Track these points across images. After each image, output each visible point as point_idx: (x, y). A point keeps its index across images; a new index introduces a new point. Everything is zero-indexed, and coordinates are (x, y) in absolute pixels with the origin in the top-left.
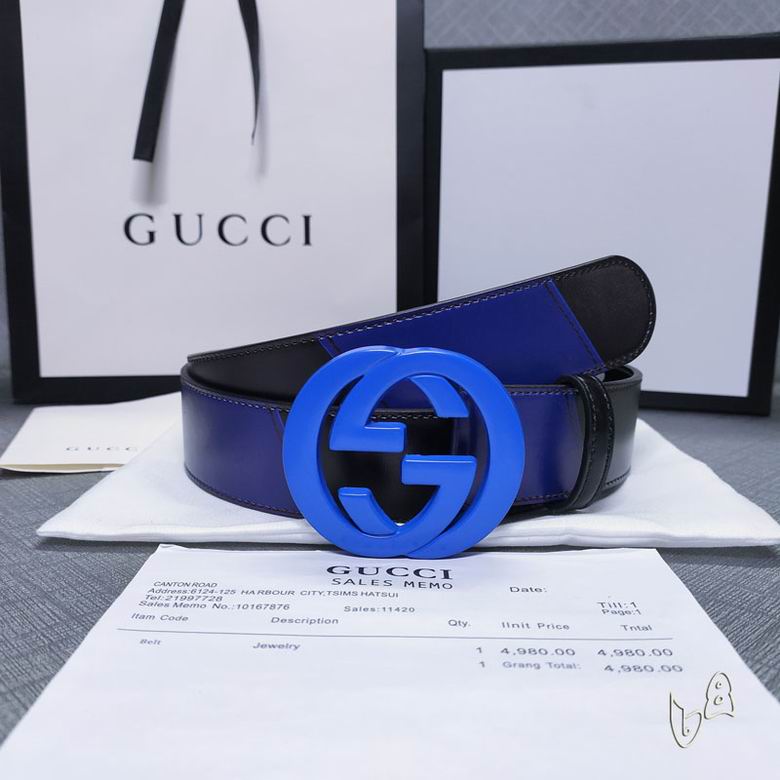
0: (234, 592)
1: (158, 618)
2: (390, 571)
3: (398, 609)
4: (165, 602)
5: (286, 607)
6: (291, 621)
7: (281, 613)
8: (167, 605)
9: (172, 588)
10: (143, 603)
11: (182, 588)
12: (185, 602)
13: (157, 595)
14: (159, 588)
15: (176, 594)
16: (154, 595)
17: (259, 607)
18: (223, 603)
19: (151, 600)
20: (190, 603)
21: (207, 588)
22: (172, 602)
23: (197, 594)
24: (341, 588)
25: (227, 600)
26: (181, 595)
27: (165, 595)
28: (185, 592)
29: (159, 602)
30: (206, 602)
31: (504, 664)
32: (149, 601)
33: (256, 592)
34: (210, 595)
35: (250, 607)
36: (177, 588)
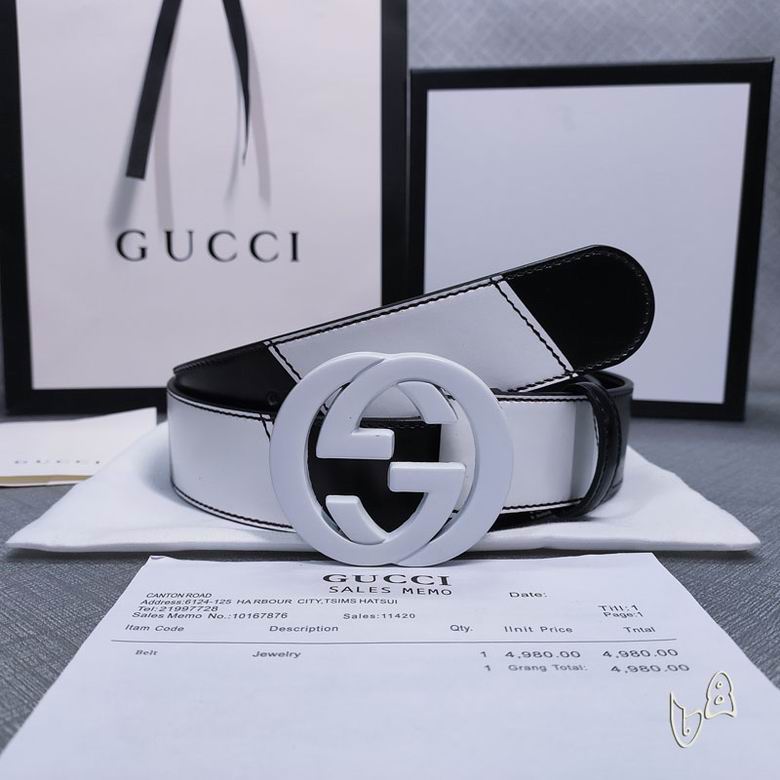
0: (229, 601)
1: (152, 628)
2: (387, 579)
3: (398, 616)
4: (159, 613)
5: (284, 616)
6: (290, 629)
7: (280, 622)
8: (161, 616)
9: (165, 599)
10: (136, 615)
11: (177, 599)
12: (180, 613)
13: (151, 606)
14: (153, 599)
15: (170, 605)
16: (148, 606)
17: (256, 616)
18: (218, 613)
19: (145, 610)
20: (185, 613)
21: (202, 598)
22: (166, 613)
23: (192, 604)
24: (339, 596)
25: (222, 609)
26: (175, 606)
27: (159, 606)
28: (179, 602)
29: (153, 613)
30: (201, 612)
31: (510, 667)
32: (143, 612)
33: (252, 602)
34: (205, 605)
35: (247, 617)
36: (170, 599)
